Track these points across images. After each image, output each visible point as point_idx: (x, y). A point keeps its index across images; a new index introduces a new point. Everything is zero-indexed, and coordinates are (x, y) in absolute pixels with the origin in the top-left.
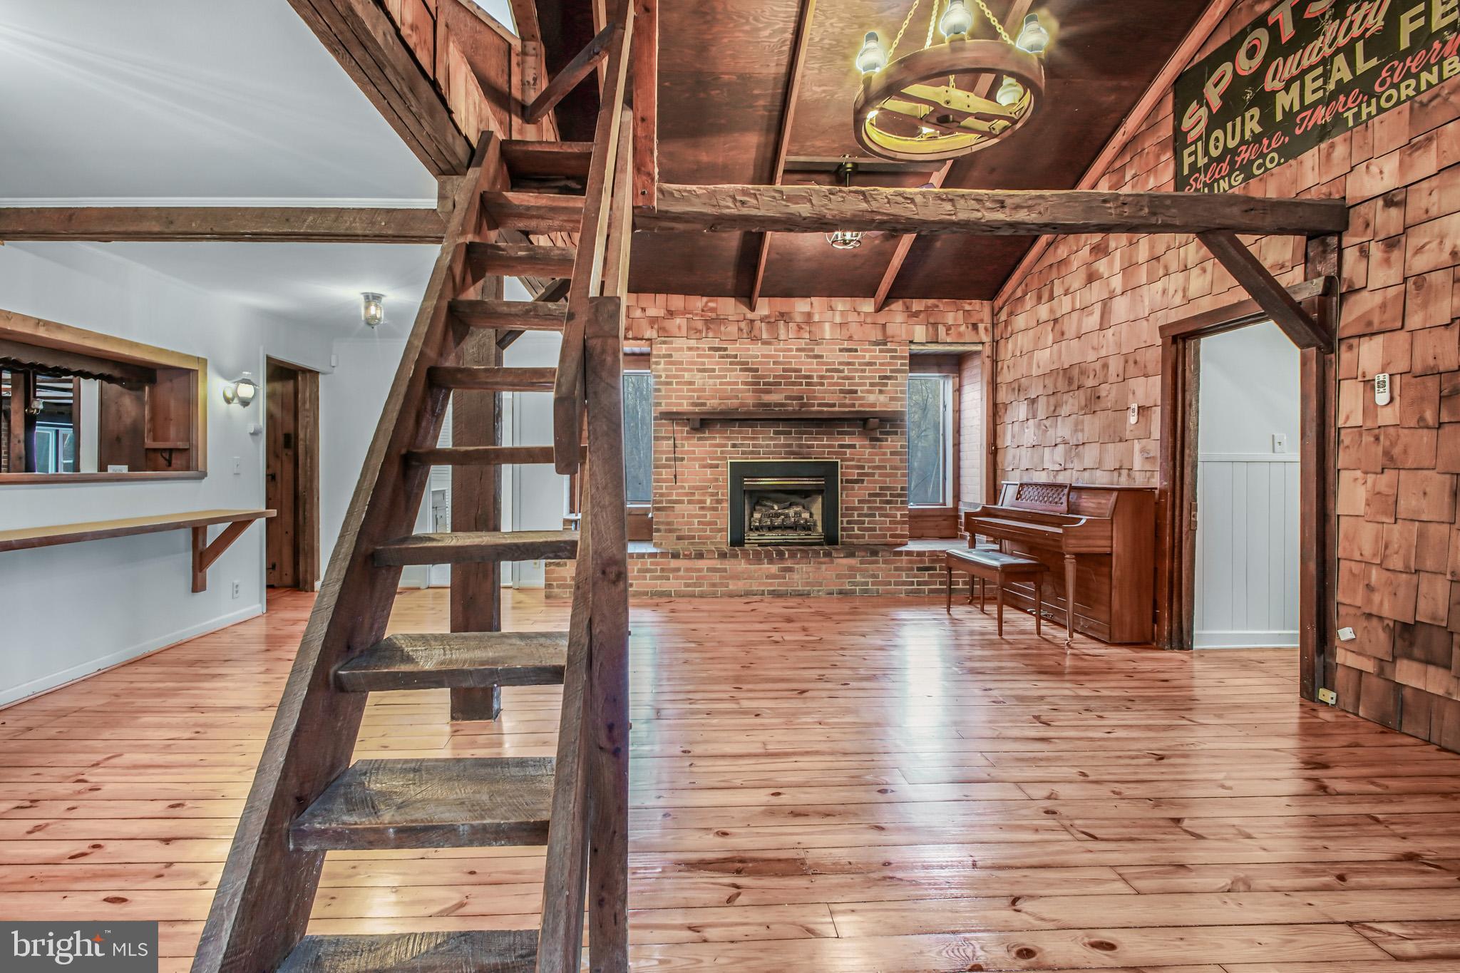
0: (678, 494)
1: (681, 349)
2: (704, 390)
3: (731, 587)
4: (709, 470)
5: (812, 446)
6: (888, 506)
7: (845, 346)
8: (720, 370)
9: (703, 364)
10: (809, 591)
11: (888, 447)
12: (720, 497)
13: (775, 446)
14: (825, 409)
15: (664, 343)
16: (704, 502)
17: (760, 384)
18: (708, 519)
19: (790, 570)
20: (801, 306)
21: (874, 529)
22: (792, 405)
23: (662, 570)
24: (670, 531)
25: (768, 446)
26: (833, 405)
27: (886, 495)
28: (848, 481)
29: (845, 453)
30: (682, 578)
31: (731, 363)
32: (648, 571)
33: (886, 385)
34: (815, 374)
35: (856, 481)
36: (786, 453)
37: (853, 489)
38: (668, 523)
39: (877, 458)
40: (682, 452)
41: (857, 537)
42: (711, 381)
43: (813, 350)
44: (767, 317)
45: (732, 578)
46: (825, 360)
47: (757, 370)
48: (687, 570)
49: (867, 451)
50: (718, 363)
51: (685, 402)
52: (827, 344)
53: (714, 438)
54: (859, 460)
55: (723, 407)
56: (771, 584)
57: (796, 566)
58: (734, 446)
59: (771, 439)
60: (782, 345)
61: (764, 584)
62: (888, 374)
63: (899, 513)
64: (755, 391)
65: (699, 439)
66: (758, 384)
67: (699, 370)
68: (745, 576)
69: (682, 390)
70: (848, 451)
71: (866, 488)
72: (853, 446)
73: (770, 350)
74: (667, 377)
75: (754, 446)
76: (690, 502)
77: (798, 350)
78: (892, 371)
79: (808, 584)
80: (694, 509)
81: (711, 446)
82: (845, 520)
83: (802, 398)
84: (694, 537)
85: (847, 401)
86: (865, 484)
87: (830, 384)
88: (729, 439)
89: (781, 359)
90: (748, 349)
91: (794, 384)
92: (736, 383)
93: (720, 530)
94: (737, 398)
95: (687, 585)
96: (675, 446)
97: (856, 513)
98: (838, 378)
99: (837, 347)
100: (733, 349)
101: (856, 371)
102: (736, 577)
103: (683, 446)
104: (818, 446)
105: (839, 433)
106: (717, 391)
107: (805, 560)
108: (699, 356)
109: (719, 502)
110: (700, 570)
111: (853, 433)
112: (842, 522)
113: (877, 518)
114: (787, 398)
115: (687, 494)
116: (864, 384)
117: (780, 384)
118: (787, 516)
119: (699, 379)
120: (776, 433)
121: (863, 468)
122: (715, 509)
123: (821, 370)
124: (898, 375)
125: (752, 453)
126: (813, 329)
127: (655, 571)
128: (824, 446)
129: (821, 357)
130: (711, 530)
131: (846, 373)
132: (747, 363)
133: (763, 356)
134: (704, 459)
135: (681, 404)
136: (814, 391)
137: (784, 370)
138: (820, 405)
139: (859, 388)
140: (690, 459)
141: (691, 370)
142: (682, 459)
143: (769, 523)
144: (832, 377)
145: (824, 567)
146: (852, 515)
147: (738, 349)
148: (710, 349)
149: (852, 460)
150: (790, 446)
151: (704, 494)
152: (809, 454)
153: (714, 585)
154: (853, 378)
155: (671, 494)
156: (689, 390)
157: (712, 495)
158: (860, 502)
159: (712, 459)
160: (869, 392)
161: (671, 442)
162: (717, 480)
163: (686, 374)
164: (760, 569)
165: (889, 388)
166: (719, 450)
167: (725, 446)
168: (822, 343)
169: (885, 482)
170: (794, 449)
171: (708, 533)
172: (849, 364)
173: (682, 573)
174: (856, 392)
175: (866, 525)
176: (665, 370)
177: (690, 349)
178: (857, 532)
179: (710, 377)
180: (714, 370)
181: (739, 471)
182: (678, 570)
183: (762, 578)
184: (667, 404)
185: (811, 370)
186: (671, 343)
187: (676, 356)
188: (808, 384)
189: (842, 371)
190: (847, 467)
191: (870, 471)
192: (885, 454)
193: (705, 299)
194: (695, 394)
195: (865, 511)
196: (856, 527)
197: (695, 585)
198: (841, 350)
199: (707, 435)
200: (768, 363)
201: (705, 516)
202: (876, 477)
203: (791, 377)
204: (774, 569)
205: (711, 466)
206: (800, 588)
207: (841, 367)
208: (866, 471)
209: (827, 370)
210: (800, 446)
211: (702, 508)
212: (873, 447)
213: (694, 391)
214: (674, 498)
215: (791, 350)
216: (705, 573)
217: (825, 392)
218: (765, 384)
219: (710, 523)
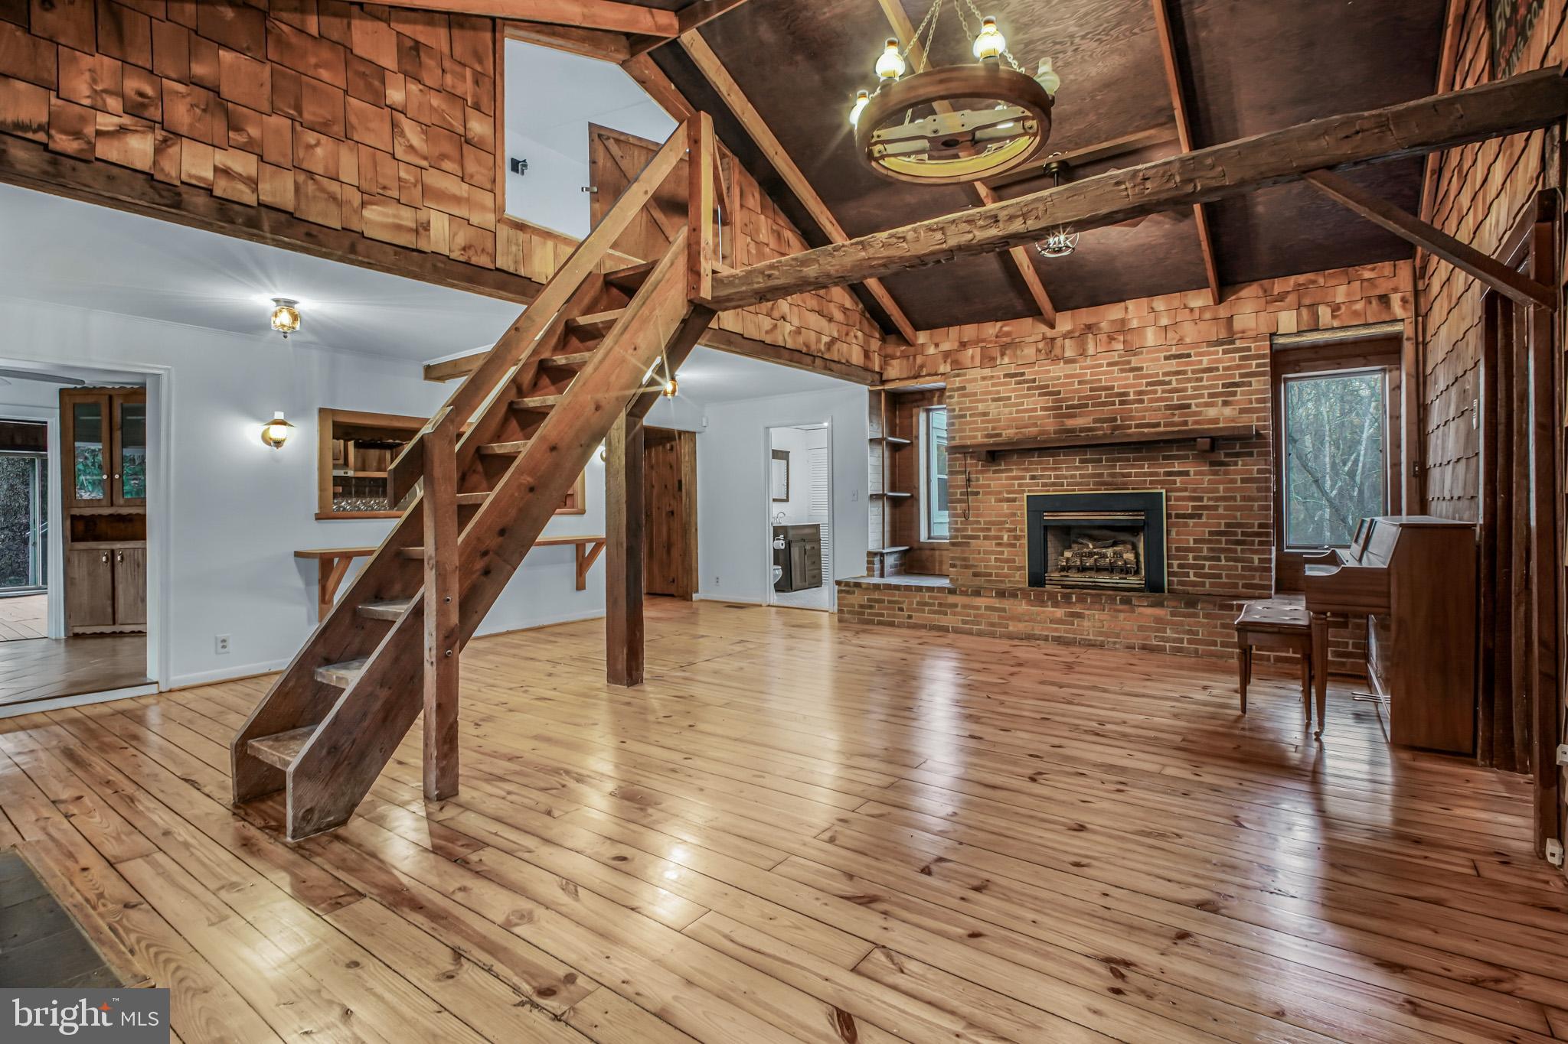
0: (973, 530)
1: (975, 380)
2: (999, 420)
3: (1011, 628)
4: (1005, 505)
5: (1129, 475)
6: (1239, 548)
7: (1173, 352)
8: (1017, 397)
9: (998, 392)
10: (1102, 642)
11: (1237, 472)
12: (1018, 533)
13: (1082, 476)
14: (1146, 430)
15: (958, 375)
16: (1001, 538)
17: (1061, 408)
18: (1005, 556)
19: (1079, 616)
20: (1113, 313)
21: (1219, 576)
22: (1101, 428)
23: (940, 605)
24: (967, 567)
25: (1073, 476)
26: (1158, 425)
27: (1235, 534)
28: (1178, 516)
29: (1175, 482)
30: (959, 614)
31: (1029, 389)
32: (926, 604)
33: (1234, 394)
34: (1131, 391)
35: (1191, 516)
36: (1096, 484)
37: (1186, 525)
38: (965, 559)
39: (1221, 487)
40: (978, 486)
41: (1194, 584)
42: (1007, 410)
43: (1129, 362)
44: (1070, 332)
45: (1012, 618)
46: (1145, 372)
47: (1059, 393)
48: (965, 606)
49: (1206, 478)
50: (1014, 390)
51: (979, 434)
52: (1147, 353)
53: (1011, 470)
54: (1194, 490)
55: (1020, 436)
56: (1056, 630)
57: (1087, 612)
58: (1033, 478)
59: (1077, 468)
60: (1089, 362)
61: (1048, 629)
62: (1237, 380)
63: (1256, 558)
64: (1056, 416)
65: (995, 472)
66: (1060, 408)
67: (995, 400)
68: (1027, 618)
69: (975, 422)
70: (1178, 479)
71: (1205, 525)
72: (1187, 474)
73: (1075, 369)
74: (961, 410)
75: (1057, 477)
76: (986, 538)
77: (1109, 364)
78: (1242, 376)
79: (1101, 634)
80: (990, 545)
81: (1008, 478)
82: (1175, 563)
83: (1115, 419)
84: (990, 575)
85: (1176, 419)
86: (1204, 520)
87: (1151, 401)
88: (1027, 470)
89: (1088, 377)
90: (1049, 371)
91: (1104, 404)
92: (1035, 410)
93: (1019, 569)
94: (1035, 425)
95: (965, 622)
96: (969, 480)
97: (1191, 555)
98: (1164, 392)
99: (1162, 355)
100: (1031, 373)
101: (1189, 380)
102: (1018, 619)
103: (978, 479)
104: (1137, 475)
105: (1165, 458)
106: (1014, 420)
107: (1097, 606)
108: (994, 385)
109: (1016, 538)
110: (978, 608)
111: (1186, 457)
112: (1169, 566)
113: (1223, 562)
114: (1095, 421)
115: (982, 530)
116: (1201, 396)
117: (1087, 405)
118: (1104, 556)
119: (993, 409)
120: (1082, 461)
121: (1201, 499)
122: (1014, 546)
123: (1141, 385)
124: (1253, 380)
125: (1054, 484)
126: (1129, 338)
127: (933, 605)
128: (1145, 474)
129: (1140, 369)
130: (1009, 568)
131: (1174, 384)
132: (1047, 386)
133: (1067, 376)
134: (1000, 493)
135: (975, 437)
136: (1131, 410)
137: (1092, 390)
138: (1137, 426)
139: (1193, 402)
140: (986, 493)
141: (986, 400)
142: (977, 493)
143: (1078, 563)
144: (1155, 392)
145: (1122, 616)
146: (1186, 558)
147: (1037, 373)
148: (1006, 376)
149: (1185, 490)
150: (1101, 475)
151: (1000, 530)
152: (1125, 484)
153: (993, 625)
154: (1185, 390)
155: (966, 529)
156: (983, 422)
157: (1010, 530)
158: (1196, 541)
159: (1009, 492)
160: (1207, 405)
161: (966, 476)
162: (1014, 515)
163: (980, 405)
164: (1043, 612)
165: (1238, 397)
166: (1016, 482)
167: (1023, 478)
168: (1142, 353)
169: (1236, 518)
170: (1106, 479)
171: (1006, 571)
172: (1178, 373)
173: (959, 609)
174: (1188, 406)
175: (1207, 571)
176: (959, 403)
177: (984, 378)
178: (1192, 578)
179: (1005, 406)
180: (1009, 398)
181: (1037, 506)
182: (955, 605)
183: (1045, 622)
184: (961, 438)
185: (1125, 386)
186: (965, 375)
187: (970, 388)
188: (1122, 403)
189: (1169, 383)
190: (1177, 499)
191: (1211, 503)
192: (1234, 481)
193: (999, 324)
194: (990, 425)
195: (1205, 553)
196: (1191, 572)
197: (973, 623)
198: (1167, 358)
199: (1003, 467)
200: (1072, 384)
201: (1002, 553)
202: (1221, 511)
203: (1100, 397)
204: (1059, 613)
205: (1009, 500)
206: (1091, 637)
207: (1167, 379)
208: (1205, 503)
209: (1148, 384)
210: (1113, 475)
211: (999, 544)
212: (1215, 473)
213: (988, 422)
214: (970, 533)
215: (1101, 365)
216: (982, 611)
217: (1146, 410)
218: (1068, 407)
219: (1007, 561)
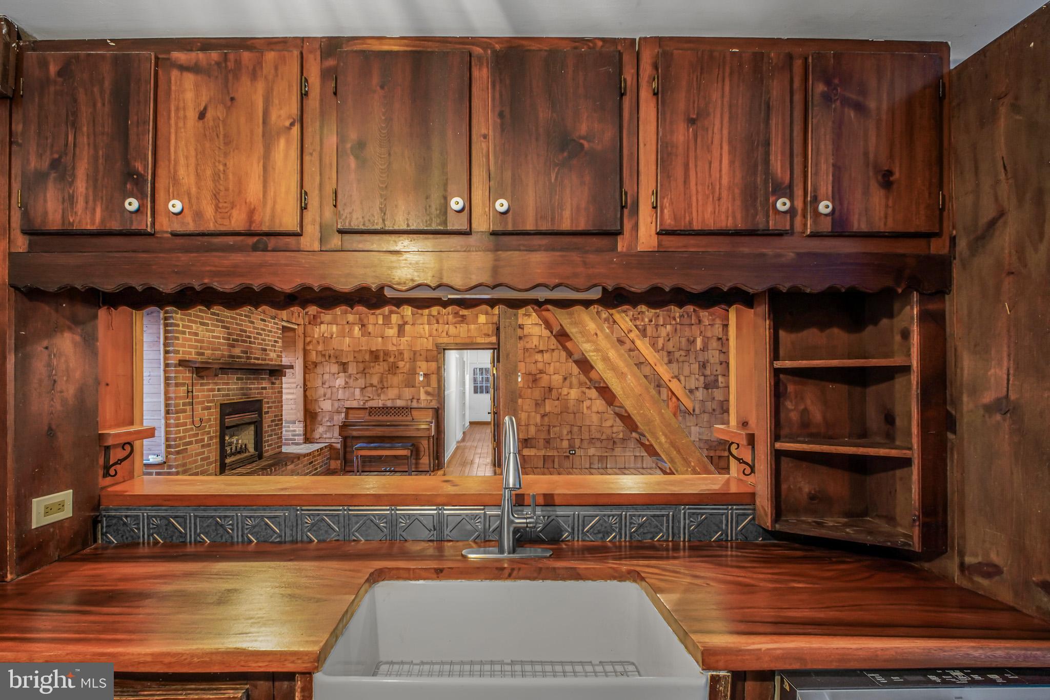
0: (189, 437)
2: (203, 342)
4: (206, 412)
5: (250, 389)
6: (277, 428)
7: (262, 317)
11: (277, 388)
12: (212, 435)
13: (237, 389)
14: (256, 361)
16: (203, 440)
17: (230, 340)
18: (206, 455)
21: (272, 445)
22: (243, 358)
25: (233, 389)
26: (258, 359)
27: (276, 421)
28: (265, 412)
29: (265, 393)
33: (276, 346)
34: (252, 335)
35: (268, 412)
36: (241, 394)
37: (266, 418)
39: (273, 396)
41: (267, 451)
42: (208, 333)
43: (251, 317)
46: (255, 325)
47: (229, 328)
49: (271, 391)
51: (193, 351)
52: (256, 314)
53: (209, 384)
54: (268, 398)
55: (213, 357)
58: (219, 390)
59: (235, 384)
63: (280, 432)
64: (228, 345)
65: (202, 385)
69: (191, 340)
70: (266, 391)
71: (270, 417)
72: (265, 388)
75: (229, 390)
76: (196, 442)
77: (245, 316)
81: (207, 390)
82: (264, 440)
83: (247, 353)
85: (263, 357)
86: (270, 414)
87: (257, 344)
88: (216, 384)
89: (239, 321)
91: (244, 341)
92: (220, 338)
93: (211, 463)
94: (219, 350)
96: (188, 392)
97: (267, 434)
98: (261, 339)
99: (260, 317)
101: (267, 335)
103: (193, 391)
104: (254, 389)
105: (262, 379)
106: (210, 342)
109: (211, 439)
111: (267, 379)
112: (263, 442)
113: (273, 437)
114: (241, 352)
115: (194, 436)
116: (269, 345)
117: (238, 341)
120: (238, 379)
121: (269, 403)
122: (209, 445)
123: (254, 333)
125: (227, 395)
128: (256, 389)
129: (254, 323)
130: (207, 464)
131: (263, 336)
133: (231, 318)
134: (203, 402)
135: (191, 353)
136: (251, 348)
137: (240, 330)
138: (254, 358)
139: (267, 348)
140: (196, 403)
141: (198, 321)
146: (265, 436)
149: (266, 398)
150: (242, 389)
151: (202, 434)
152: (250, 394)
154: (265, 340)
155: (185, 437)
156: (195, 341)
157: (206, 433)
158: (268, 427)
159: (208, 402)
160: (270, 351)
161: (185, 388)
162: (209, 420)
163: (194, 325)
165: (277, 349)
166: (211, 394)
167: (214, 390)
169: (276, 412)
170: (245, 391)
171: (205, 467)
172: (264, 330)
174: (266, 350)
175: (270, 442)
178: (267, 448)
181: (223, 411)
184: (184, 353)
185: (250, 332)
188: (250, 342)
190: (265, 403)
191: (271, 404)
192: (275, 392)
194: (199, 345)
195: (270, 433)
196: (267, 444)
198: (261, 320)
199: (205, 381)
200: (233, 323)
201: (204, 453)
202: (273, 409)
203: (243, 336)
205: (206, 409)
207: (261, 332)
209: (256, 333)
210: (247, 389)
211: (203, 446)
212: (272, 388)
213: (198, 341)
214: (188, 440)
215: (242, 315)
217: (256, 349)
218: (232, 340)
219: (205, 459)
